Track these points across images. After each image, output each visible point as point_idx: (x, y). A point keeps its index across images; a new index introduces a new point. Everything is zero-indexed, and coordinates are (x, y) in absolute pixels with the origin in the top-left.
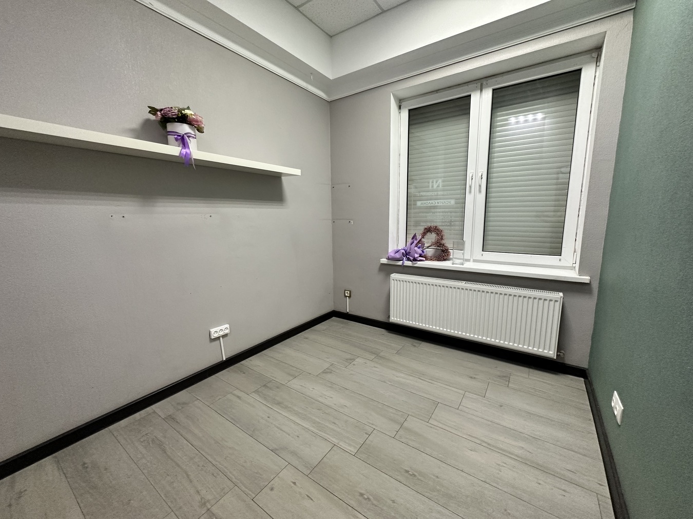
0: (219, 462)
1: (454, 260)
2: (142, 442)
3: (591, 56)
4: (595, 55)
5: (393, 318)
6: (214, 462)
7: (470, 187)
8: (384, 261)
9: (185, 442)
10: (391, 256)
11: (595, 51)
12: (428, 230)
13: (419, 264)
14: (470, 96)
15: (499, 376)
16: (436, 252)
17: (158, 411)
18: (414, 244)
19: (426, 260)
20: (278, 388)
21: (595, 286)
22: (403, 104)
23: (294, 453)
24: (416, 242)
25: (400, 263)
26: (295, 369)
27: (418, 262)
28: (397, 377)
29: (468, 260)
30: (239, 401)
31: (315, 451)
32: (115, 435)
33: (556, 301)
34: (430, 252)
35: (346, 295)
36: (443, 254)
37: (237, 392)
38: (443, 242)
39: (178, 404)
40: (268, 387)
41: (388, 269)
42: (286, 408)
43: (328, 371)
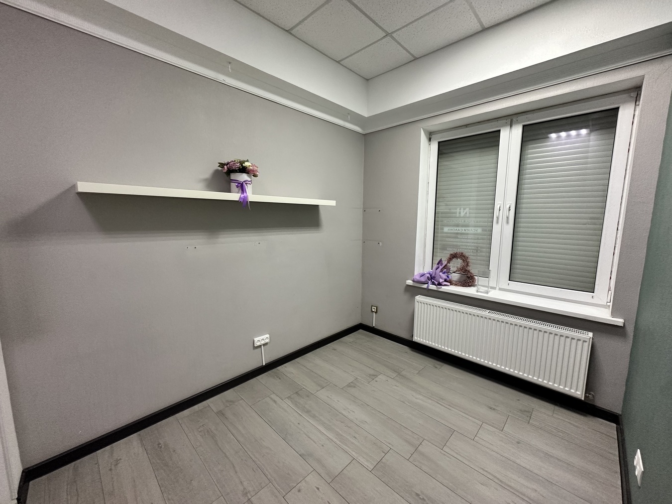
0: (258, 460)
1: (479, 287)
2: (200, 432)
3: (630, 95)
4: (634, 94)
5: (416, 338)
6: (254, 458)
7: (498, 218)
8: (410, 282)
9: (232, 436)
10: (416, 279)
11: (634, 91)
12: (454, 256)
13: (444, 289)
14: (500, 131)
15: (520, 410)
16: (461, 277)
17: (211, 405)
18: (439, 269)
19: (451, 285)
20: (308, 396)
21: (630, 330)
22: (433, 137)
23: (319, 461)
24: (441, 267)
25: (425, 286)
26: (323, 380)
27: (443, 287)
28: (416, 398)
29: (494, 288)
30: (274, 404)
31: (337, 462)
32: (180, 422)
33: (585, 341)
34: (455, 277)
35: (373, 310)
36: (468, 280)
37: (273, 396)
38: (469, 268)
39: (227, 401)
40: (299, 394)
41: (414, 290)
42: (314, 417)
43: (352, 384)
